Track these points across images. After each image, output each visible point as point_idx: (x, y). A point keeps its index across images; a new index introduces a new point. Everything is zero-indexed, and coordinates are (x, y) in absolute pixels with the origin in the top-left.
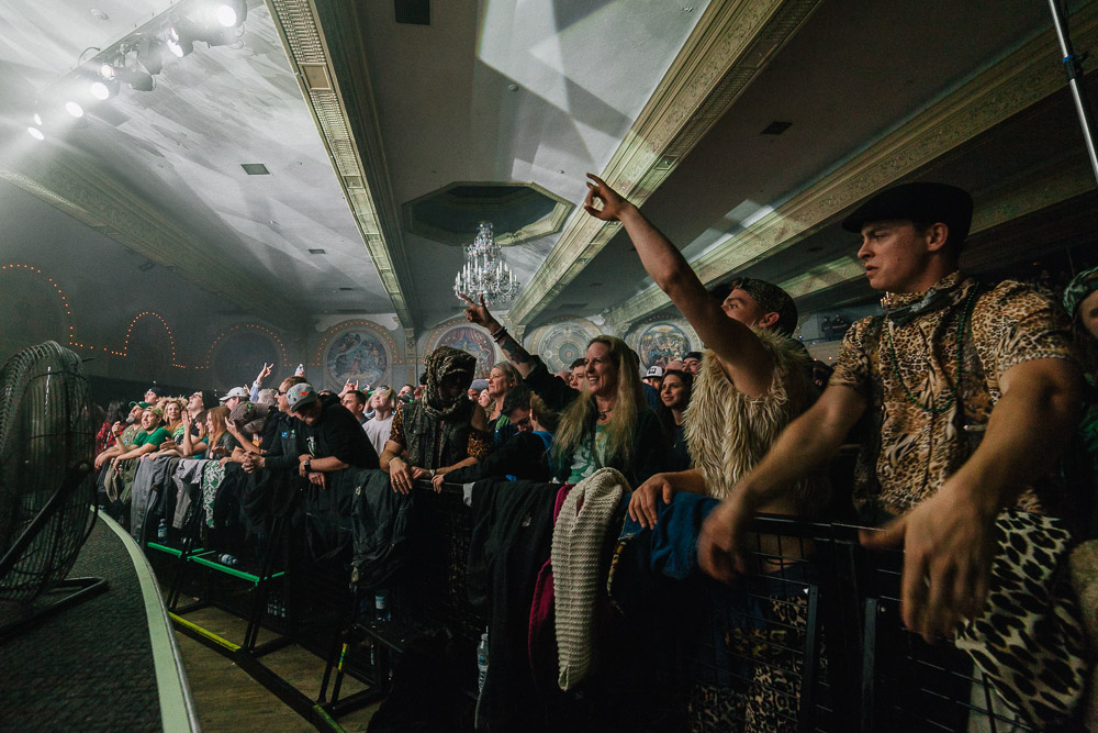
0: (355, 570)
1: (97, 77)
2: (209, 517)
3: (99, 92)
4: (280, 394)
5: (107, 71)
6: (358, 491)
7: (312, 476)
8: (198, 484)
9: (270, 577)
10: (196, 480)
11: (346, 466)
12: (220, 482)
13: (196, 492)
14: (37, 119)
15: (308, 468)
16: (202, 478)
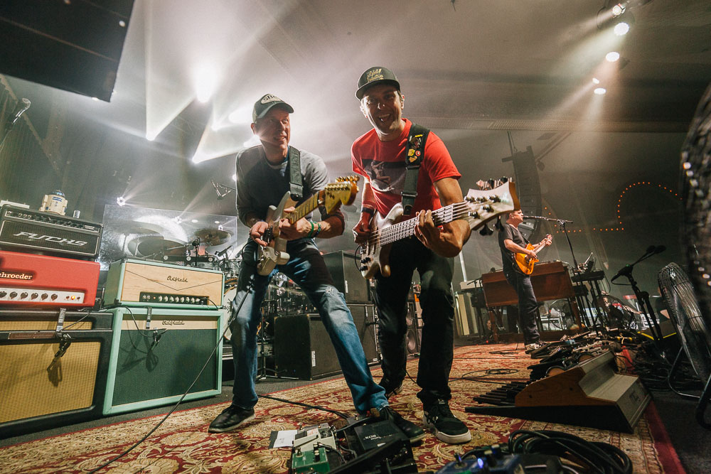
14: (595, 81)
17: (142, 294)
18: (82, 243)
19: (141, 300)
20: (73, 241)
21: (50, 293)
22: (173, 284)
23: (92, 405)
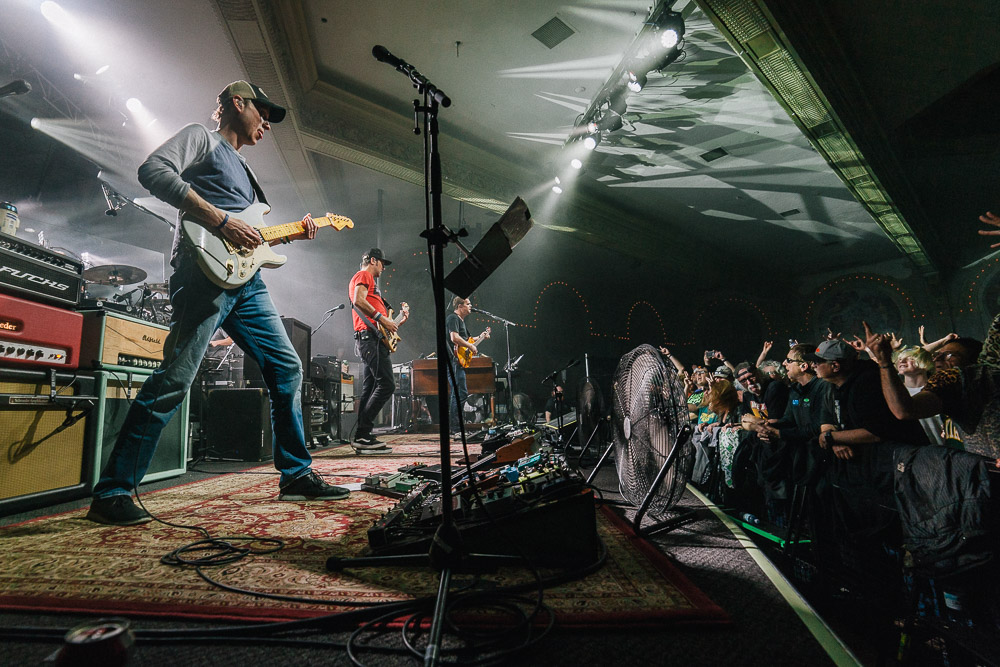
0: (908, 554)
1: (585, 135)
2: (728, 478)
3: (589, 144)
4: (789, 361)
5: (592, 128)
6: (901, 468)
7: (837, 449)
8: (714, 448)
9: (796, 541)
10: (713, 444)
11: (877, 439)
12: (735, 448)
13: (714, 454)
14: (557, 180)
15: (829, 438)
16: (718, 443)
17: (121, 355)
18: (64, 287)
19: (120, 363)
20: (55, 283)
21: (36, 349)
22: (148, 345)
23: (81, 482)
